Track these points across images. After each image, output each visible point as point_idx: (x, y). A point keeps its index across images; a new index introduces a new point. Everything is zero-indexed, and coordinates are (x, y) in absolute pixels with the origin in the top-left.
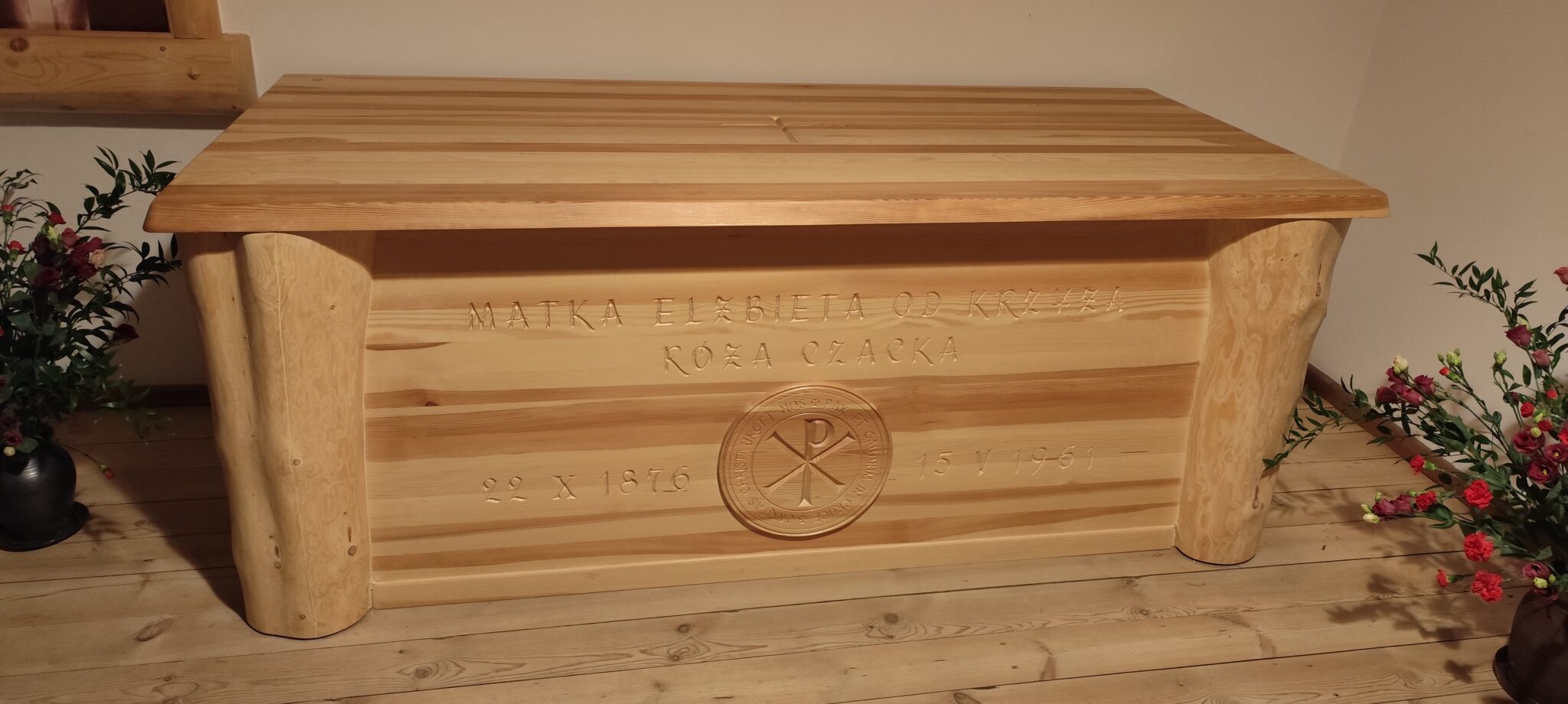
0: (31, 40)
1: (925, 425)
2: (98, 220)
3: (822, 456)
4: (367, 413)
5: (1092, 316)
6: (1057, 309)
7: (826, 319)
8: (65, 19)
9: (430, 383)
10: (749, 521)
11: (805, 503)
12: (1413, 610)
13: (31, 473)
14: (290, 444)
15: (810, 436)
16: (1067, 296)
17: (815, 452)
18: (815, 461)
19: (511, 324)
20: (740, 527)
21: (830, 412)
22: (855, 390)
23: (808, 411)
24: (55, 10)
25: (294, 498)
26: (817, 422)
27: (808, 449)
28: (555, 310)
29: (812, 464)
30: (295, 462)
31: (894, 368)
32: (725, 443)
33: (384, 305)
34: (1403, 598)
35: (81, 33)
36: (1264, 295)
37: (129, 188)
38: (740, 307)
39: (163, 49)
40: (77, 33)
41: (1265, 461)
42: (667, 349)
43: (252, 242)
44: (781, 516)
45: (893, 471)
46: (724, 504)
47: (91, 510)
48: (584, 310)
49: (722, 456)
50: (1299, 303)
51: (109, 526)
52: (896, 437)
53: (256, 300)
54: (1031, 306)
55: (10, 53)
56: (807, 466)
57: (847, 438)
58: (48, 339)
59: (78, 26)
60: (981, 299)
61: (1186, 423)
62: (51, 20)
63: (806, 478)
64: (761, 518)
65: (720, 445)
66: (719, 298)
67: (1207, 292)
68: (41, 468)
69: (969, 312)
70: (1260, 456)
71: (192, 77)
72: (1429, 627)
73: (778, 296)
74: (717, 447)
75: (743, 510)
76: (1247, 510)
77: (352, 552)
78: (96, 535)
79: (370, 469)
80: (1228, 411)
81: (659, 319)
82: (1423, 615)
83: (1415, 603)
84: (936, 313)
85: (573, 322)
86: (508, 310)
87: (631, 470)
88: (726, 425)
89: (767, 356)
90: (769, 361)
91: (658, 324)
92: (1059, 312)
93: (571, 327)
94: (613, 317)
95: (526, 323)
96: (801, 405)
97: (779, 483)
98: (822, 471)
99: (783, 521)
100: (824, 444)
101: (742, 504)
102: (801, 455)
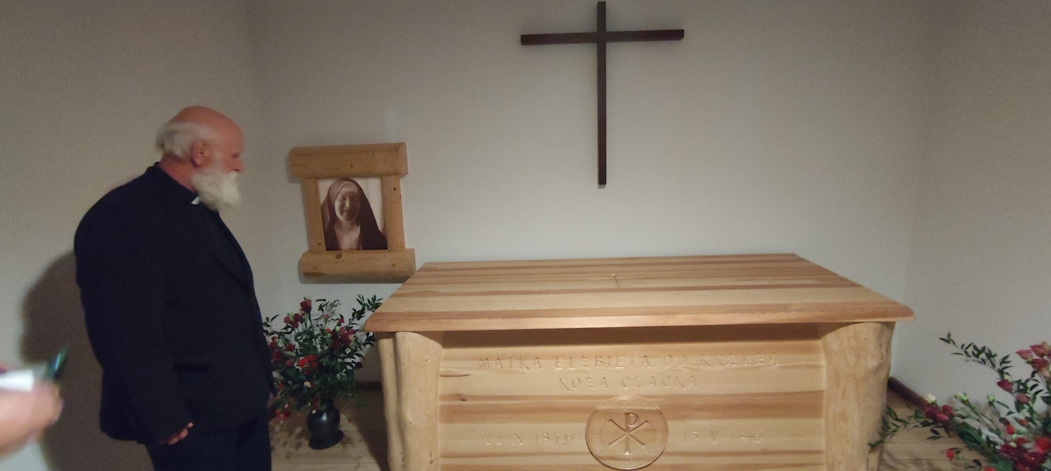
0: (344, 255)
1: (684, 418)
2: (355, 321)
3: (635, 432)
4: (440, 403)
5: (763, 367)
6: (744, 363)
7: (632, 367)
8: (355, 247)
9: (464, 391)
10: (601, 461)
11: (627, 454)
13: (324, 418)
14: (409, 416)
15: (628, 422)
16: (749, 358)
17: (631, 429)
18: (631, 433)
19: (496, 368)
20: (596, 462)
21: (637, 411)
22: (648, 400)
23: (628, 409)
24: (351, 244)
25: (410, 438)
26: (631, 415)
27: (627, 428)
28: (513, 362)
29: (630, 435)
30: (410, 423)
31: (667, 390)
32: (589, 422)
33: (447, 359)
35: (360, 251)
36: (852, 358)
37: (366, 309)
38: (593, 361)
39: (384, 256)
40: (358, 251)
41: (870, 444)
42: (561, 380)
43: (399, 335)
44: (616, 459)
45: (670, 440)
46: (589, 451)
47: (344, 434)
48: (525, 362)
49: (588, 429)
50: (872, 363)
51: (350, 441)
52: (670, 424)
53: (399, 358)
54: (731, 362)
55: (337, 260)
56: (627, 437)
57: (646, 423)
58: (333, 367)
59: (358, 249)
60: (706, 358)
61: (822, 422)
62: (350, 248)
63: (627, 442)
64: (607, 459)
66: (583, 357)
67: (822, 356)
68: (328, 416)
69: (700, 364)
70: (866, 441)
71: (394, 266)
73: (610, 356)
74: (585, 425)
77: (431, 462)
78: (344, 444)
79: (440, 426)
80: (843, 417)
81: (557, 366)
84: (684, 365)
85: (521, 367)
86: (494, 362)
87: (547, 434)
88: (588, 415)
89: (606, 383)
90: (607, 386)
91: (557, 369)
92: (746, 365)
93: (520, 370)
94: (538, 366)
95: (502, 367)
96: (623, 407)
97: (614, 443)
98: (632, 436)
99: (617, 462)
100: (635, 426)
101: (598, 453)
102: (624, 430)
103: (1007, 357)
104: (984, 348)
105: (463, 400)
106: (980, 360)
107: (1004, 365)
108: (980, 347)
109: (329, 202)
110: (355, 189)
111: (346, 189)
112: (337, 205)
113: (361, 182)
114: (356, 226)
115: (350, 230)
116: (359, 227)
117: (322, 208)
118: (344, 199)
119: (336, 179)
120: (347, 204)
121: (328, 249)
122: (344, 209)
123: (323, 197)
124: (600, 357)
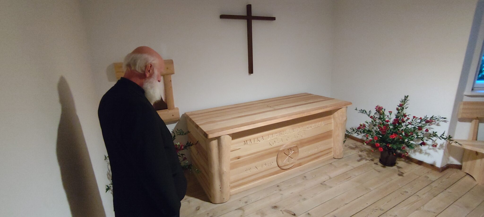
1: (302, 147)
4: (230, 162)
5: (320, 126)
7: (289, 133)
9: (239, 155)
10: (281, 168)
11: (288, 163)
12: (366, 158)
16: (317, 124)
19: (249, 143)
20: (280, 169)
21: (291, 148)
25: (225, 178)
26: (289, 149)
27: (288, 154)
28: (255, 140)
30: (225, 172)
33: (233, 144)
34: (364, 157)
38: (278, 134)
41: (344, 142)
42: (269, 143)
44: (285, 166)
46: (277, 166)
48: (259, 139)
50: (345, 119)
52: (299, 149)
54: (313, 126)
60: (307, 126)
61: (332, 139)
63: (288, 159)
64: (283, 167)
65: (276, 157)
66: (276, 133)
67: (332, 119)
69: (306, 128)
70: (343, 141)
72: (369, 160)
73: (283, 131)
76: (343, 149)
79: (230, 171)
80: (338, 136)
82: (368, 158)
83: (366, 157)
84: (302, 130)
85: (257, 141)
86: (249, 141)
87: (265, 163)
88: (277, 153)
89: (282, 141)
90: (282, 142)
91: (268, 139)
92: (317, 126)
93: (257, 142)
94: (263, 139)
95: (251, 143)
96: (287, 148)
97: (285, 161)
98: (290, 157)
99: (285, 167)
100: (290, 152)
101: (280, 165)
102: (287, 155)
103: (370, 111)
104: (364, 110)
105: (238, 159)
106: (364, 113)
107: (370, 113)
108: (363, 110)
124: (281, 132)
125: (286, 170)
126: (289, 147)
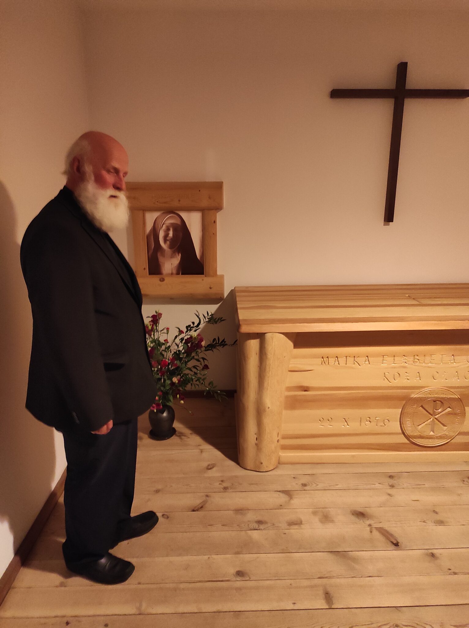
0: (166, 279)
3: (439, 415)
4: (285, 393)
7: (441, 364)
8: (174, 272)
9: (306, 384)
10: (411, 439)
11: (432, 433)
14: (268, 402)
15: (435, 407)
17: (436, 413)
18: (436, 417)
19: (334, 364)
20: (406, 441)
21: (443, 398)
22: (452, 390)
23: (434, 397)
24: (172, 269)
25: (267, 421)
26: (438, 402)
27: (434, 412)
28: (349, 359)
30: (269, 408)
31: (466, 382)
32: (404, 408)
35: (179, 276)
38: (412, 359)
39: (203, 280)
42: (384, 374)
43: (268, 336)
44: (422, 437)
45: (465, 423)
46: (401, 431)
47: (176, 429)
48: (358, 359)
49: (402, 413)
52: (467, 409)
55: (160, 282)
56: (433, 419)
57: (448, 408)
62: (171, 272)
63: (433, 424)
64: (415, 438)
65: (401, 410)
66: (404, 356)
68: (167, 414)
71: (210, 288)
73: (425, 355)
75: (409, 435)
77: (278, 441)
81: (383, 363)
85: (354, 363)
86: (332, 359)
87: (370, 417)
88: (404, 402)
90: (420, 379)
91: (382, 365)
93: (354, 366)
94: (367, 362)
95: (339, 364)
96: (431, 395)
97: (423, 425)
98: (439, 421)
99: (423, 440)
100: (440, 410)
101: (409, 432)
102: (431, 415)
105: (305, 391)
109: (155, 231)
110: (178, 222)
111: (170, 220)
112: (161, 234)
113: (184, 215)
114: (177, 255)
115: (172, 257)
116: (180, 255)
117: (148, 237)
118: (168, 229)
119: (162, 212)
120: (171, 234)
121: (150, 273)
122: (168, 238)
123: (149, 226)
124: (417, 355)
125: (424, 449)
126: (436, 396)
